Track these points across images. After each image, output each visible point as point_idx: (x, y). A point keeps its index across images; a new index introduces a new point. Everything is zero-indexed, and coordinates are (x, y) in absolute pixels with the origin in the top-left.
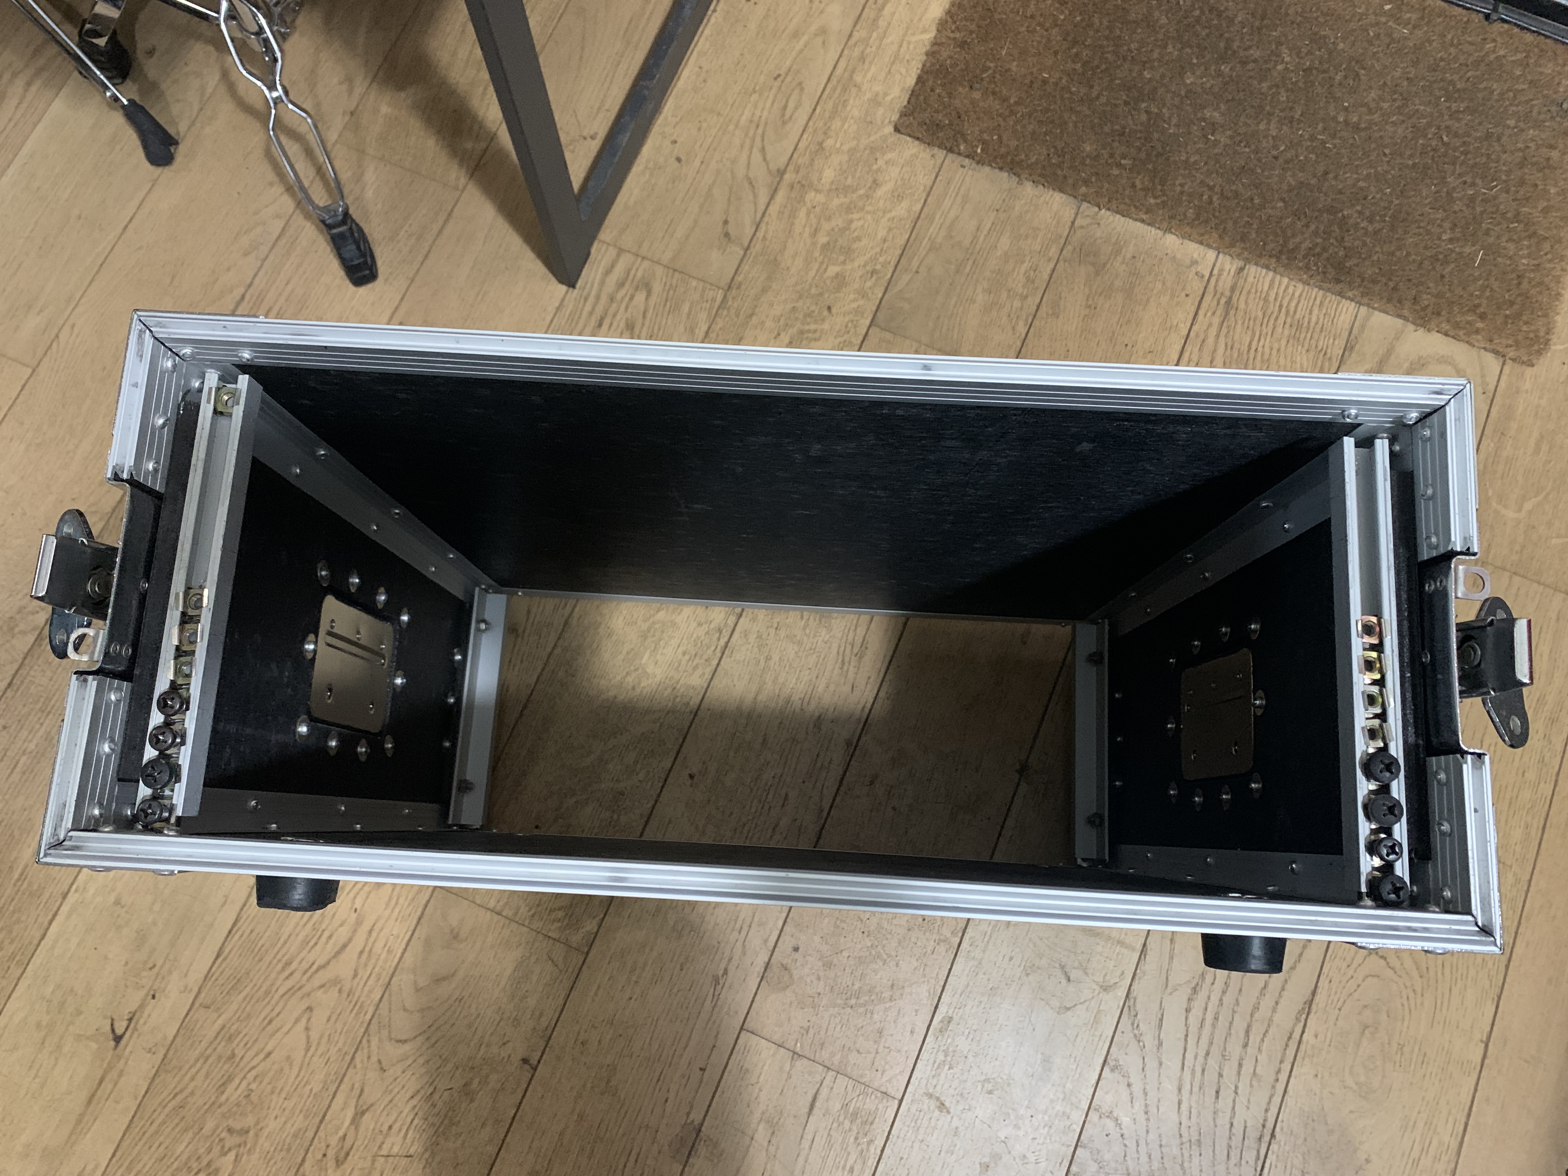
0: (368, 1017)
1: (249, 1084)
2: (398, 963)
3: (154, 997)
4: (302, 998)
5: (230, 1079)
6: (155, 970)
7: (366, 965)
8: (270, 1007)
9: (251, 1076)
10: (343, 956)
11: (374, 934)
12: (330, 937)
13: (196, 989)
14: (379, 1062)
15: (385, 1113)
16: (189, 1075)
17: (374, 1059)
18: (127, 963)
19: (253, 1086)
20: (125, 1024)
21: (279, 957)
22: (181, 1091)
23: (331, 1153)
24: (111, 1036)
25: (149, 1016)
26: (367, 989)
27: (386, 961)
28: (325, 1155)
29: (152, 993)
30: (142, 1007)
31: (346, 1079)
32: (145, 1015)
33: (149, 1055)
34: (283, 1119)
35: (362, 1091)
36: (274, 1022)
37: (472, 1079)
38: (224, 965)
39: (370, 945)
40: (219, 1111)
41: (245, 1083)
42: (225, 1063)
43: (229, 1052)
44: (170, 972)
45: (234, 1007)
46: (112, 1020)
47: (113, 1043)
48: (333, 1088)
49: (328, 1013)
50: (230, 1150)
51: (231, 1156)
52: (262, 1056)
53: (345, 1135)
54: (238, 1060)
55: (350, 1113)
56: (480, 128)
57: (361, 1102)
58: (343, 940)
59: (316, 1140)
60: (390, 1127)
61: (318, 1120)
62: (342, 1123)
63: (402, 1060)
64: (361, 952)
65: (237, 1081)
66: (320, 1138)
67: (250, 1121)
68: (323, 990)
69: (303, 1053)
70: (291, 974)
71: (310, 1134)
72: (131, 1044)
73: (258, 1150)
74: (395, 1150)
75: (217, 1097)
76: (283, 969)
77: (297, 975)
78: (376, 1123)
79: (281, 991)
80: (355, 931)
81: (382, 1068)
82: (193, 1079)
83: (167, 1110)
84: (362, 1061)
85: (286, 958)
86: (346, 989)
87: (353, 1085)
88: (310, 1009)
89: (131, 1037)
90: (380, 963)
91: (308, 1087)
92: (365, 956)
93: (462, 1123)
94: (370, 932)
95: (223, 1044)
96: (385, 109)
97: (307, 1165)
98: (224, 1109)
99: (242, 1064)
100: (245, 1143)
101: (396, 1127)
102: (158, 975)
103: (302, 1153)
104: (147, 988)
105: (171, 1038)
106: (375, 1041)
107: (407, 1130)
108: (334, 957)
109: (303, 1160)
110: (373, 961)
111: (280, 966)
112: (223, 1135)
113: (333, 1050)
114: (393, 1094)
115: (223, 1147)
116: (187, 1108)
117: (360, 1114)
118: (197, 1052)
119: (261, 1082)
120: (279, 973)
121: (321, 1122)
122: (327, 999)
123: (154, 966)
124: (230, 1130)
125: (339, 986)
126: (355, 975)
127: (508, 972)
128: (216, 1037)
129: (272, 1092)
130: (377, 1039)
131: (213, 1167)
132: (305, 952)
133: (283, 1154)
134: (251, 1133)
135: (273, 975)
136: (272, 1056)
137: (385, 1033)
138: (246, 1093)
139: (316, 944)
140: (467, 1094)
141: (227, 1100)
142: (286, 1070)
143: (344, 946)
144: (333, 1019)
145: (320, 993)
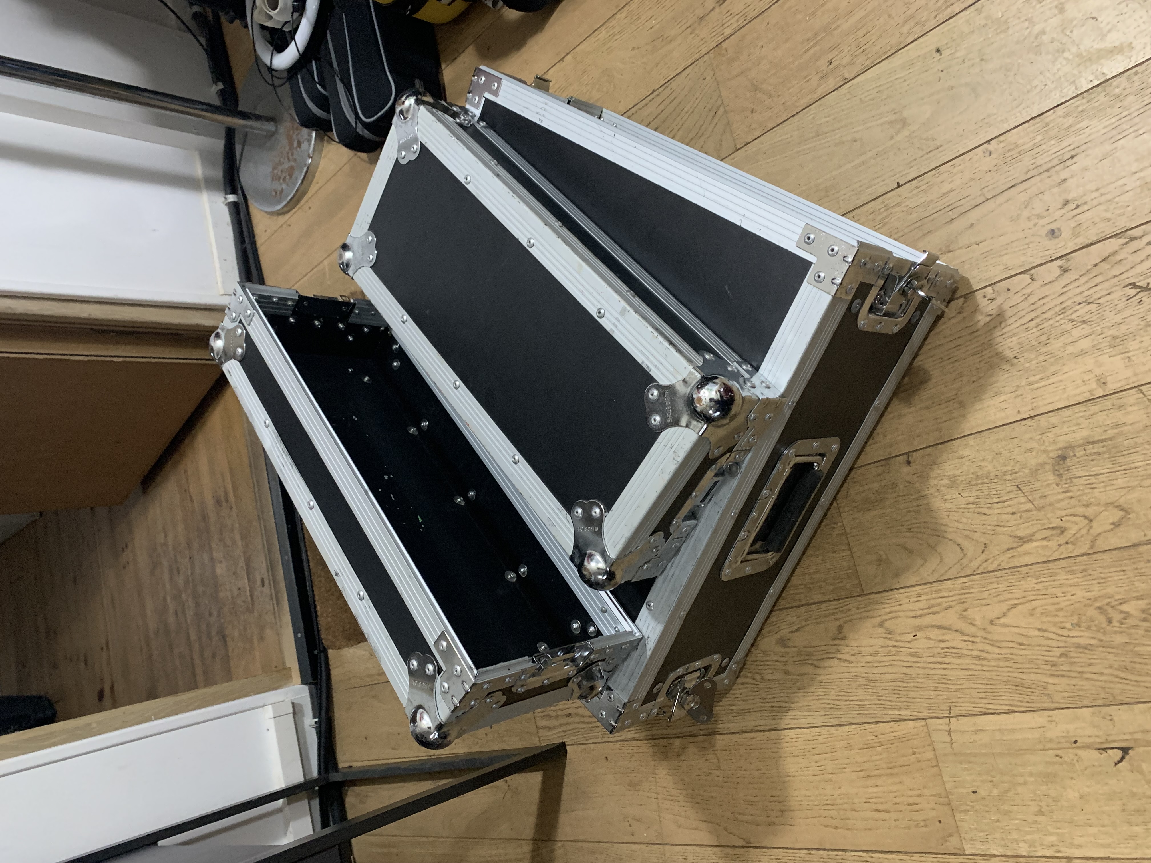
0: (965, 580)
1: (1069, 630)
2: (920, 585)
3: (1076, 742)
4: (990, 633)
5: (1078, 646)
6: (1058, 752)
7: (939, 605)
8: (1015, 651)
9: (1065, 632)
10: (944, 624)
11: (919, 613)
12: (942, 641)
13: (1046, 713)
14: (983, 552)
15: (1008, 524)
16: (1102, 678)
17: (984, 557)
18: (1072, 778)
19: (1068, 625)
20: (1110, 752)
21: (979, 668)
22: (1117, 676)
23: (1062, 540)
24: (1127, 757)
25: (1090, 737)
26: (951, 594)
27: (926, 594)
28: (1067, 543)
29: (1074, 745)
30: (1088, 747)
31: (1011, 565)
32: (1091, 740)
33: (1115, 718)
34: (1070, 589)
35: (1008, 549)
36: (1020, 641)
37: (944, 486)
38: (1016, 703)
39: (926, 611)
40: (1104, 638)
41: (1072, 634)
42: (1071, 658)
43: (1063, 659)
44: (1051, 740)
45: (1033, 677)
46: (1116, 764)
47: (1130, 752)
48: (1024, 570)
49: (984, 608)
50: (1122, 612)
51: (1125, 608)
52: (1046, 634)
53: (1043, 539)
54: (1063, 649)
55: (1027, 547)
57: (1015, 545)
58: (937, 631)
59: (1062, 556)
60: (1013, 513)
61: (1050, 565)
62: (1037, 547)
63: (970, 538)
64: (934, 613)
65: (1075, 640)
67: (1091, 612)
68: (974, 622)
69: (1020, 607)
70: (984, 651)
71: (1063, 563)
72: (1122, 739)
73: (1105, 592)
74: (1023, 500)
75: (1097, 647)
76: (984, 659)
77: (981, 646)
78: (1019, 524)
79: (997, 651)
80: (927, 627)
81: (985, 547)
82: (1102, 674)
83: (1138, 678)
84: (992, 563)
85: (977, 662)
86: (959, 608)
87: (1010, 558)
88: (991, 622)
89: (1115, 741)
90: (930, 596)
91: (1037, 587)
92: (933, 610)
93: (972, 471)
94: (919, 616)
95: (1062, 668)
97: (1083, 551)
98: (1100, 636)
99: (1062, 644)
100: (1108, 604)
101: (1010, 510)
102: (1060, 749)
103: (1079, 559)
104: (1074, 751)
105: (1091, 709)
106: (975, 564)
107: (1005, 502)
108: (949, 629)
109: (1082, 555)
110: (931, 602)
111: (984, 663)
112: (1117, 624)
113: (1002, 587)
114: (994, 528)
115: (1125, 618)
116: (1124, 663)
117: (1023, 540)
118: (1083, 683)
119: (1061, 622)
120: (989, 660)
122: (976, 614)
123: (1057, 756)
124: (1110, 621)
125: (965, 613)
126: (950, 607)
128: (1063, 676)
129: (1061, 609)
130: (972, 564)
131: (1144, 616)
132: (965, 652)
133: (1092, 573)
134: (1098, 604)
135: (993, 663)
136: (1039, 627)
137: (965, 561)
138: (1077, 628)
139: (953, 648)
140: (954, 482)
141: (1093, 638)
142: (1039, 610)
143: (939, 627)
144: (984, 602)
145: (978, 623)
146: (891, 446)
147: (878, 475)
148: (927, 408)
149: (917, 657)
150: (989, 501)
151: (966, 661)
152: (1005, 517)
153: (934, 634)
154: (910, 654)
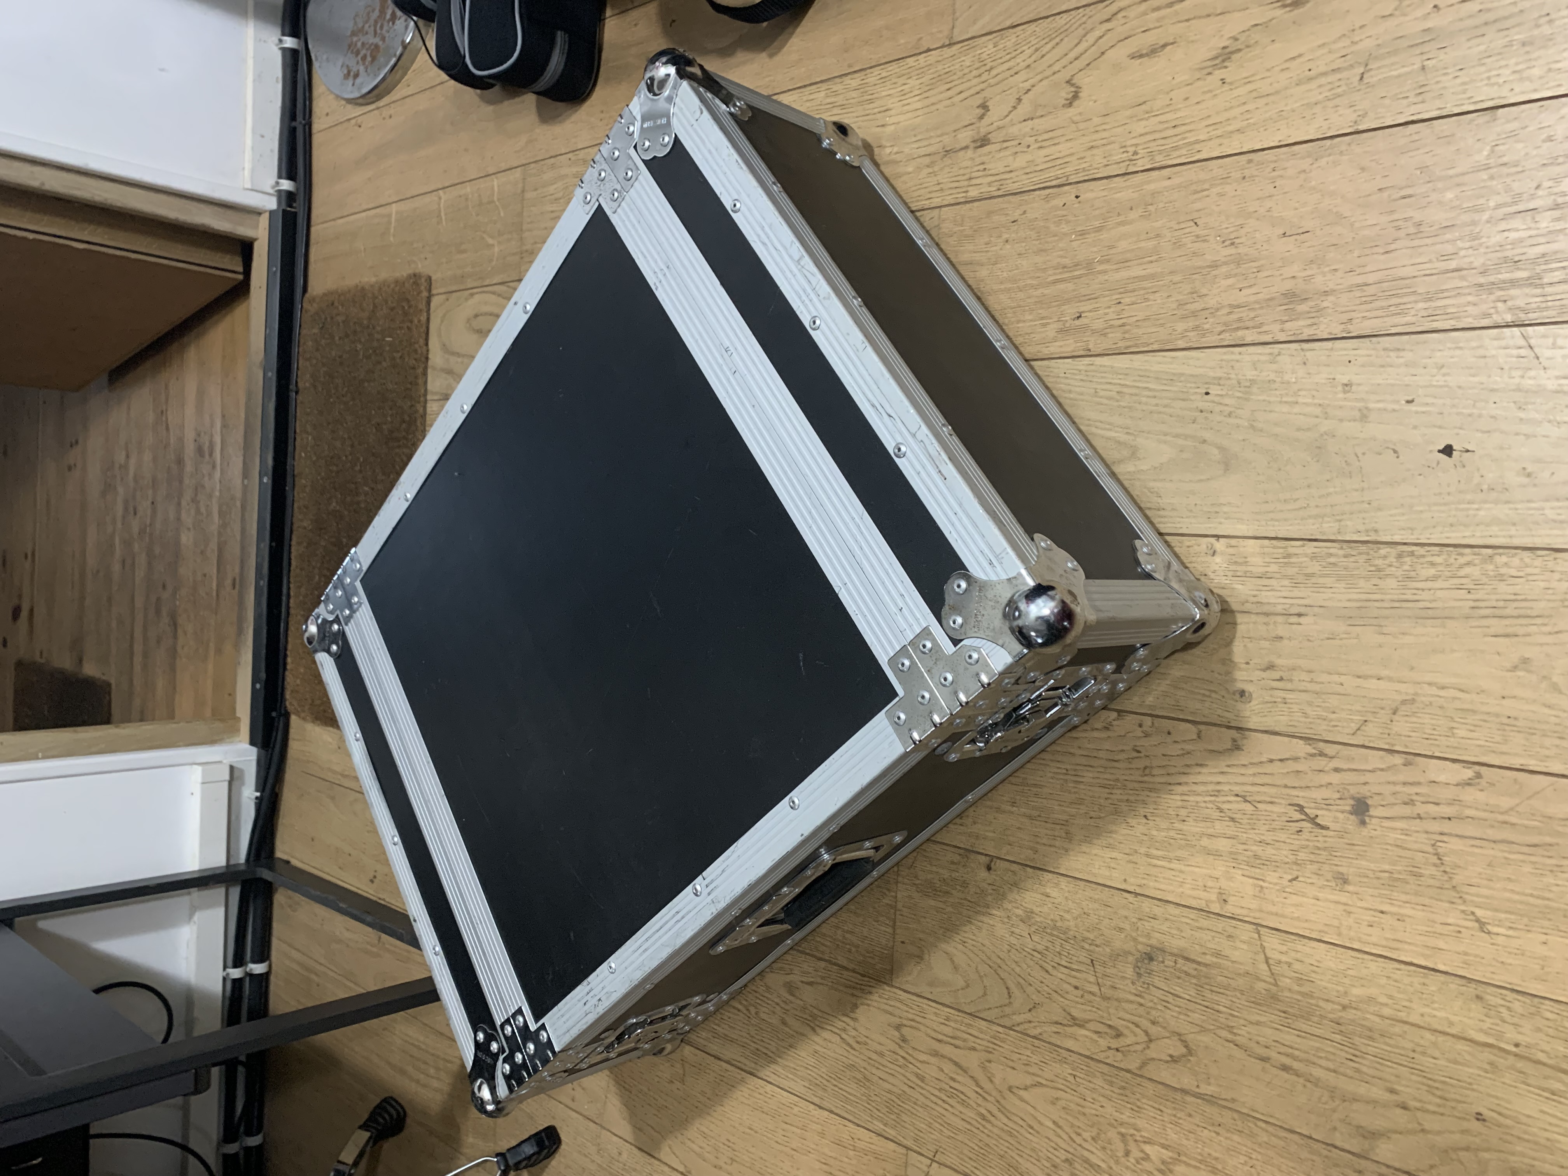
0: (1001, 1029)
1: (1084, 1140)
2: (953, 1008)
4: (1004, 1098)
5: (1087, 1161)
7: (965, 1040)
8: (1022, 1131)
9: (1079, 1140)
10: (964, 1064)
11: (940, 1037)
12: (953, 1080)
14: (1030, 1010)
15: (1066, 996)
17: (1028, 1016)
19: (1085, 1135)
21: (979, 1126)
23: (1114, 1044)
26: (981, 1036)
27: (956, 1021)
28: (1117, 1050)
31: (1053, 1040)
34: (1101, 1099)
35: (1057, 1023)
36: (1030, 1122)
37: (1017, 916)
39: (949, 1039)
40: (1114, 1167)
41: (1085, 1145)
43: (1066, 1165)
48: (1064, 1053)
49: (1008, 1069)
50: (1142, 1151)
52: (1058, 1130)
53: (1095, 1032)
54: (1070, 1156)
55: (1077, 1031)
57: (1065, 1022)
58: (954, 1067)
59: (1107, 1061)
60: (1076, 988)
61: (1092, 1063)
62: (1087, 1037)
64: (956, 1047)
65: (1086, 1153)
66: (1106, 1058)
67: (1113, 1134)
68: (992, 1078)
69: (1045, 1089)
70: (990, 1112)
71: (1106, 1069)
74: (1092, 979)
76: (989, 1122)
77: (988, 1106)
78: (1076, 1002)
79: (1005, 1120)
80: (944, 1057)
81: (1034, 1007)
84: (1035, 1027)
85: (980, 1120)
86: (986, 1056)
87: (1054, 1033)
88: (1010, 1089)
90: (958, 1026)
91: (1070, 1078)
92: (957, 1042)
93: (1052, 917)
94: (939, 1041)
97: (1130, 1067)
99: (1071, 1150)
101: (1074, 982)
103: (1123, 1073)
106: (1018, 1019)
107: (1073, 970)
108: (965, 1072)
109: (1128, 1071)
110: (959, 1034)
111: (988, 1126)
112: (1133, 1161)
113: (1035, 1059)
114: (1051, 992)
115: (1143, 1159)
117: (1075, 1021)
119: (1079, 1128)
120: (993, 1125)
121: (1092, 1059)
122: (999, 1073)
124: (1127, 1154)
125: (987, 1064)
126: (974, 1049)
127: (931, 902)
129: (1084, 1114)
130: (1014, 1017)
131: (1163, 1167)
132: (971, 1103)
133: (1130, 1095)
134: (1123, 1130)
135: (995, 1130)
136: (1056, 1120)
137: (1007, 1010)
138: (1092, 1142)
139: (962, 1093)
140: (1029, 918)
142: (1062, 1103)
143: (956, 1064)
144: (1011, 1064)
145: (997, 1081)
146: (977, 837)
147: (953, 863)
148: (1030, 817)
149: (923, 1081)
150: (1057, 960)
151: (970, 1114)
152: (1066, 986)
153: (948, 1067)
154: (917, 1075)
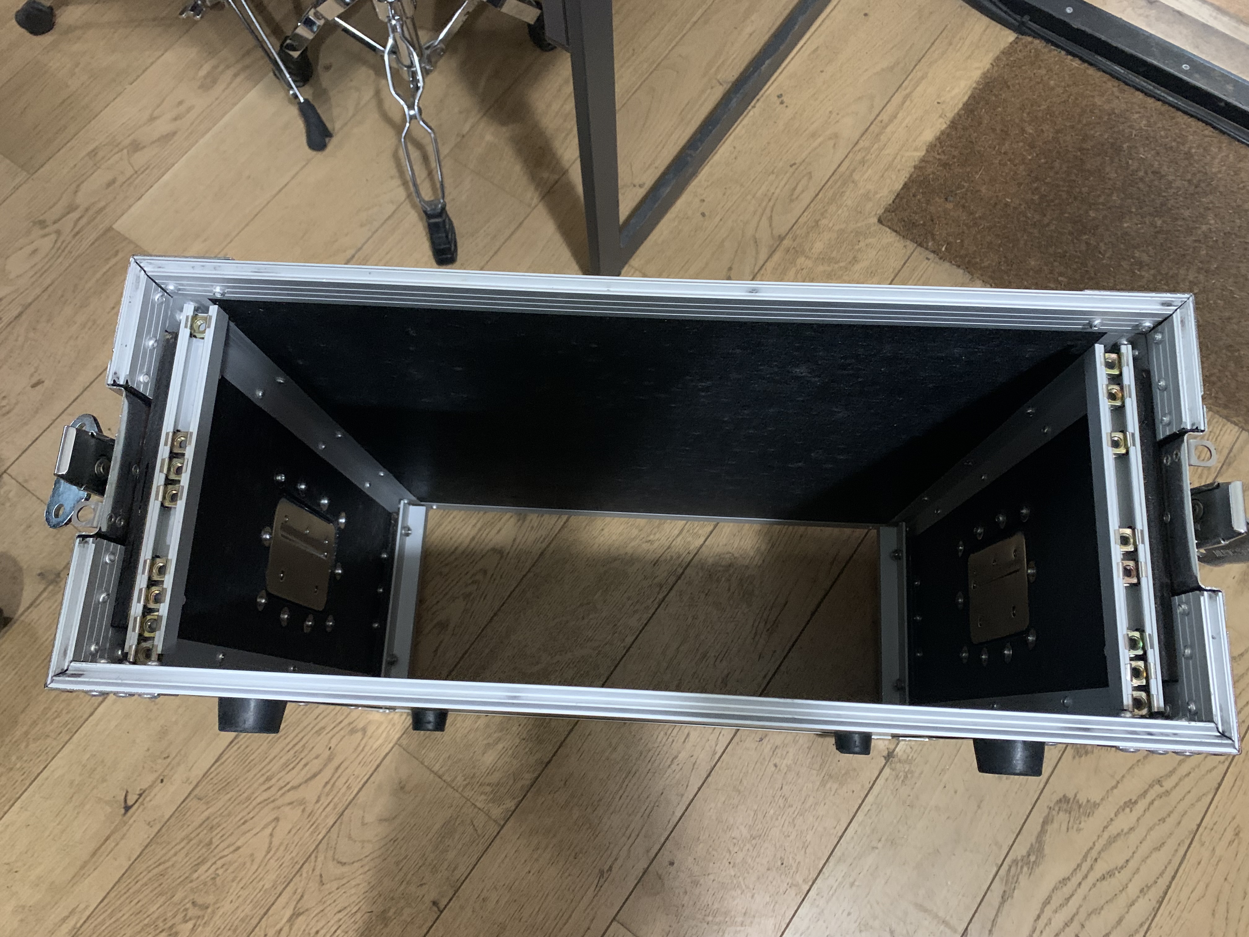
0: (320, 837)
1: (217, 869)
2: (354, 798)
3: (162, 781)
4: (274, 809)
5: (203, 862)
6: (169, 760)
7: (328, 795)
8: (248, 810)
9: (219, 863)
10: (312, 783)
11: (340, 771)
12: (305, 765)
13: (194, 783)
14: (321, 876)
15: (316, 919)
16: (173, 852)
17: (317, 872)
18: (148, 750)
19: (220, 872)
20: (136, 797)
21: (265, 770)
22: (164, 863)
24: (123, 805)
25: (155, 795)
26: (324, 814)
27: (344, 795)
29: (161, 778)
30: (151, 787)
31: (292, 884)
32: (152, 794)
33: (148, 827)
34: (237, 904)
35: (302, 896)
36: (248, 824)
37: (390, 908)
38: (220, 769)
39: (334, 779)
40: (190, 885)
41: (214, 867)
42: (203, 847)
43: (208, 840)
44: (179, 764)
45: (220, 804)
46: (127, 792)
47: (123, 811)
48: (280, 889)
49: (290, 826)
50: (190, 919)
51: (190, 925)
52: (232, 848)
53: (281, 930)
54: (213, 847)
55: (288, 913)
56: (557, 163)
57: (299, 906)
58: (315, 770)
59: (258, 928)
60: (317, 932)
61: (262, 912)
62: (281, 919)
63: (339, 879)
64: (327, 783)
65: (209, 864)
66: (260, 928)
67: (211, 899)
68: (290, 806)
69: (264, 853)
70: (269, 788)
71: (254, 922)
72: (136, 814)
73: (211, 925)
75: (190, 874)
76: (265, 781)
77: (273, 790)
78: (307, 925)
79: (259, 800)
80: (325, 765)
81: (321, 881)
82: (175, 854)
83: (150, 875)
84: (307, 872)
85: (268, 774)
86: (308, 810)
87: (296, 890)
88: (277, 819)
89: (137, 810)
90: (340, 795)
91: (261, 883)
92: (329, 786)
94: (337, 768)
95: (205, 831)
96: (489, 137)
98: (193, 884)
99: (216, 851)
100: (204, 916)
102: (169, 764)
104: (159, 772)
105: (167, 817)
106: (321, 858)
108: (306, 781)
110: (334, 792)
111: (262, 780)
112: (188, 906)
113: (288, 857)
114: (325, 905)
115: (186, 915)
116: (166, 877)
117: (296, 915)
118: (184, 833)
119: (227, 870)
120: (260, 785)
121: (265, 914)
122: (292, 815)
123: (168, 757)
124: (194, 903)
125: (302, 807)
126: (317, 802)
127: (437, 827)
128: (201, 825)
129: (233, 881)
130: (323, 858)
131: (174, 930)
132: (283, 773)
134: (209, 910)
135: (255, 785)
136: (241, 850)
137: (330, 853)
138: (213, 876)
139: (293, 768)
140: (383, 920)
141: (198, 878)
142: (248, 865)
143: (315, 776)
144: (293, 832)
145: (287, 809)
146: (461, 908)
147: (455, 869)
149: (316, 732)
150: (343, 927)
151: (276, 766)
152: (320, 925)
153: (315, 765)
154: (323, 728)
